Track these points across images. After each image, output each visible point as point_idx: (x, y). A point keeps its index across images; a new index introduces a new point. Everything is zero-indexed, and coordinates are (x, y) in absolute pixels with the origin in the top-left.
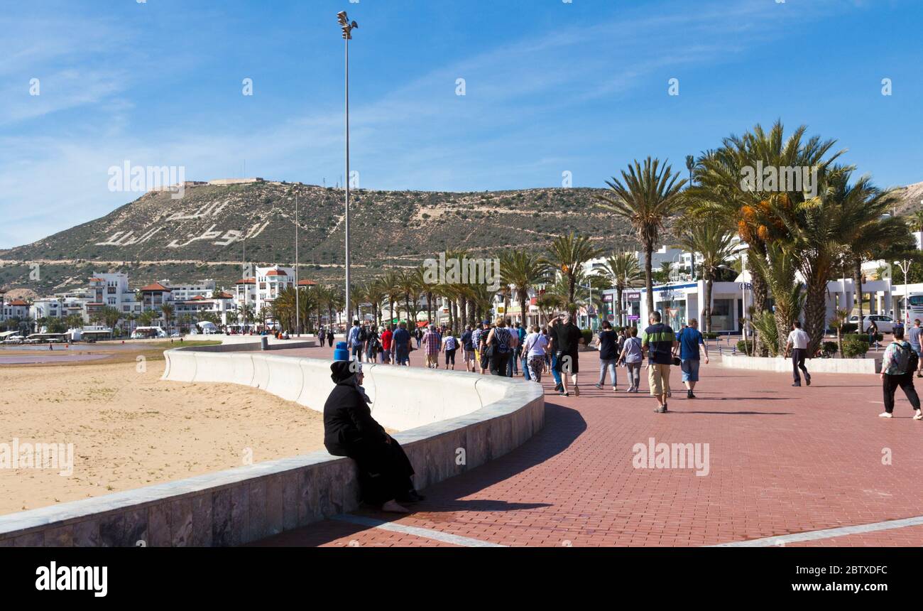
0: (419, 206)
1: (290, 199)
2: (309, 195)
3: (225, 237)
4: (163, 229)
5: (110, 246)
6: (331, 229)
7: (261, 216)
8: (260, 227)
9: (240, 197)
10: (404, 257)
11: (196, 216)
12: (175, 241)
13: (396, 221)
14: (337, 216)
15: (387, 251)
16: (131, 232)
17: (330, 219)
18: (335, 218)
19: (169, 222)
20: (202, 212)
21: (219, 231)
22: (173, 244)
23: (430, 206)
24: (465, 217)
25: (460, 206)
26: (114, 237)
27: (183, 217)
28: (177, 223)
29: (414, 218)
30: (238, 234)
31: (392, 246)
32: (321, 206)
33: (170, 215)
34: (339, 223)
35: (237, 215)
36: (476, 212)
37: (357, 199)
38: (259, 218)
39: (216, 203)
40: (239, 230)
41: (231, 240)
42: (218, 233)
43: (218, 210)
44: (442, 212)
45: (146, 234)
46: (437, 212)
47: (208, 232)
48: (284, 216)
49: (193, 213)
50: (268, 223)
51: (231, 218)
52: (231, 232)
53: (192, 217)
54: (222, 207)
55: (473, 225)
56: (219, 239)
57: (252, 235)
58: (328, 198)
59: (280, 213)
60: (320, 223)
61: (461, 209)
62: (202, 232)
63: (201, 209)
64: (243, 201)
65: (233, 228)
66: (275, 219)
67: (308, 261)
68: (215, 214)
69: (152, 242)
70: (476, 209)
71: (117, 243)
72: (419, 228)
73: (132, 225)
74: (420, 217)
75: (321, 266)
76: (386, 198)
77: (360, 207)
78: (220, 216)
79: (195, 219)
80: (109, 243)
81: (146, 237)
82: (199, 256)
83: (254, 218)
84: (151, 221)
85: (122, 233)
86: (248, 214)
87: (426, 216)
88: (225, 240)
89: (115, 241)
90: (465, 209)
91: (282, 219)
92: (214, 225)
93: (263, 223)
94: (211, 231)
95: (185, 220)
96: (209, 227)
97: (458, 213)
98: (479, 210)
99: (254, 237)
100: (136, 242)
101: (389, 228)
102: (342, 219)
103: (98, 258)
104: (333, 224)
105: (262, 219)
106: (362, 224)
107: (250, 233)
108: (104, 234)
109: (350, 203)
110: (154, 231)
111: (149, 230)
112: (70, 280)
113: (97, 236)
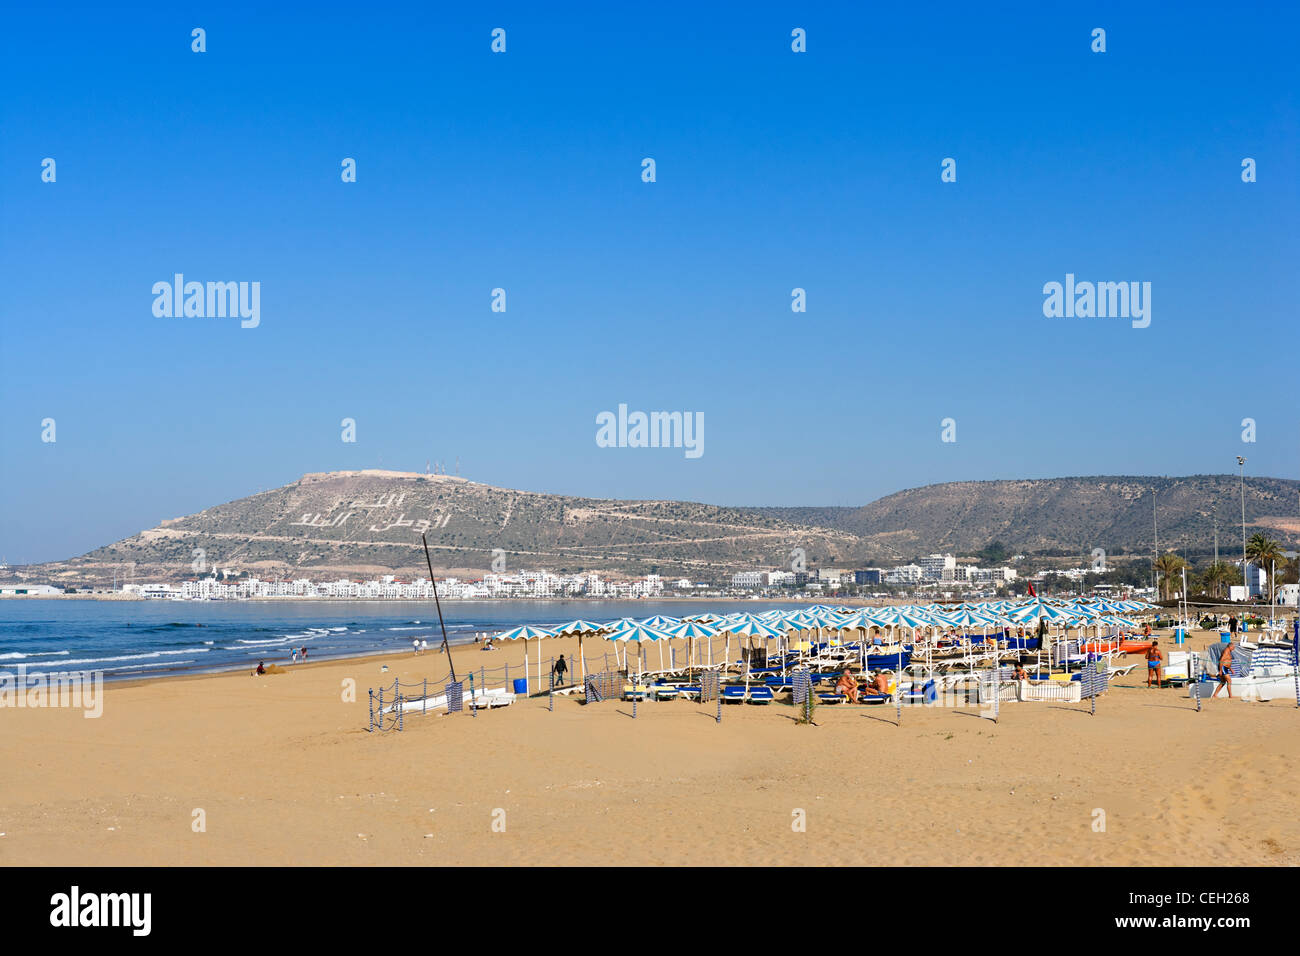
0: (568, 509)
1: (459, 496)
2: (474, 493)
3: (418, 525)
4: (353, 515)
5: (307, 526)
6: (503, 522)
7: (441, 509)
8: (444, 518)
9: (414, 491)
10: (576, 548)
11: (379, 505)
12: (374, 526)
13: (555, 520)
14: (503, 512)
16: (319, 515)
17: (498, 514)
18: (503, 514)
19: (354, 509)
20: (383, 502)
21: (410, 518)
22: (373, 528)
23: (576, 509)
24: (606, 520)
25: (599, 511)
26: (304, 518)
27: (367, 506)
28: (365, 510)
29: (568, 518)
30: (428, 523)
31: (560, 539)
32: (487, 503)
33: (350, 502)
34: (508, 518)
35: (418, 507)
36: (613, 517)
37: (515, 500)
38: (438, 510)
39: (394, 495)
40: (427, 520)
41: (425, 528)
42: (410, 523)
43: (399, 502)
44: (588, 515)
45: (338, 518)
46: (583, 514)
47: (400, 520)
48: (462, 510)
49: (376, 502)
50: (449, 516)
51: (415, 510)
52: (421, 521)
53: (376, 506)
54: (401, 499)
55: (614, 527)
56: (414, 526)
57: (441, 525)
58: (490, 497)
59: (457, 508)
60: (492, 517)
61: (601, 513)
62: (394, 520)
63: (381, 499)
64: (417, 495)
65: (421, 519)
66: (453, 511)
68: (398, 505)
69: (350, 525)
70: (613, 515)
71: (312, 524)
72: (574, 526)
73: (315, 509)
74: (572, 518)
76: (539, 501)
77: (520, 507)
78: (404, 506)
79: (380, 508)
80: (304, 523)
81: (340, 521)
82: (406, 539)
83: (435, 511)
84: (331, 506)
85: (310, 515)
86: (429, 507)
87: (575, 517)
88: (420, 528)
89: (308, 522)
90: (605, 514)
91: (460, 513)
92: (403, 515)
93: (445, 516)
94: (403, 520)
95: (370, 507)
96: (399, 515)
97: (600, 516)
98: (615, 515)
99: (444, 526)
100: (333, 524)
101: (551, 525)
102: (508, 515)
103: (306, 536)
104: (503, 519)
105: (442, 511)
106: (528, 521)
107: (438, 523)
108: (288, 516)
109: (510, 502)
110: (344, 515)
111: (338, 514)
112: (303, 555)
113: (280, 516)
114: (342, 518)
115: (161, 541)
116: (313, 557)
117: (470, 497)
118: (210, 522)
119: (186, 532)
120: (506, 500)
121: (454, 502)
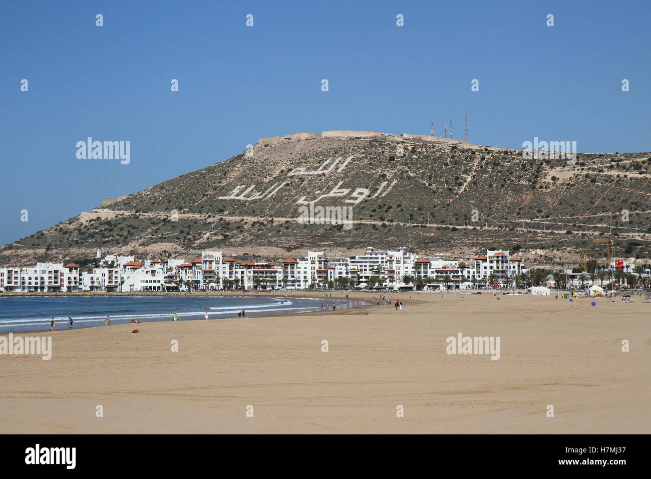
0: (548, 168)
1: (415, 156)
2: (434, 152)
3: (354, 195)
4: (287, 185)
5: (234, 200)
6: (459, 189)
7: (387, 174)
8: (388, 185)
9: (363, 153)
10: (537, 220)
11: (319, 172)
12: (304, 198)
13: (526, 183)
14: (464, 175)
15: (518, 213)
16: (253, 187)
17: (457, 178)
18: (462, 178)
19: (291, 177)
20: (325, 168)
21: (346, 188)
22: (301, 201)
23: (559, 168)
24: (593, 181)
25: (589, 169)
26: (236, 191)
27: (306, 173)
28: (302, 179)
29: (543, 180)
30: (366, 192)
31: (523, 208)
32: (447, 165)
33: (290, 170)
34: (467, 183)
35: (362, 173)
36: (606, 176)
37: (483, 159)
38: (384, 176)
39: (340, 159)
40: (367, 188)
41: (361, 198)
42: (346, 191)
43: (343, 167)
44: (571, 175)
45: (270, 189)
46: (565, 175)
47: (335, 189)
48: (411, 175)
49: (316, 168)
50: (395, 182)
51: (357, 176)
52: (358, 190)
53: (315, 173)
54: (346, 163)
55: (604, 189)
56: (348, 196)
57: (381, 194)
58: (453, 157)
59: (407, 172)
60: (447, 182)
61: (590, 172)
62: (329, 189)
63: (324, 165)
64: (366, 157)
65: (361, 187)
66: (401, 176)
67: (442, 222)
68: (339, 170)
69: (278, 199)
70: (606, 173)
71: (241, 198)
72: (549, 190)
73: (252, 179)
74: (549, 179)
75: (457, 227)
76: (513, 158)
77: (486, 167)
78: (346, 173)
79: (319, 175)
80: (232, 197)
81: (270, 192)
83: (380, 176)
84: (271, 175)
85: (244, 186)
86: (374, 172)
87: (554, 178)
88: (356, 199)
89: (237, 195)
90: (595, 173)
91: (409, 178)
92: (341, 183)
93: (390, 181)
94: (339, 189)
95: (309, 175)
96: (335, 185)
97: (587, 176)
98: (609, 173)
99: (383, 195)
100: (261, 197)
101: (518, 190)
102: (469, 179)
103: (226, 213)
104: (461, 184)
105: (389, 175)
106: (491, 186)
107: (379, 192)
108: (223, 188)
109: (476, 162)
110: (277, 186)
111: (272, 185)
112: (208, 234)
113: (215, 189)
114: (273, 190)
115: (92, 222)
116: (214, 238)
117: (427, 157)
118: (150, 199)
119: (121, 212)
120: (472, 159)
121: (406, 164)
